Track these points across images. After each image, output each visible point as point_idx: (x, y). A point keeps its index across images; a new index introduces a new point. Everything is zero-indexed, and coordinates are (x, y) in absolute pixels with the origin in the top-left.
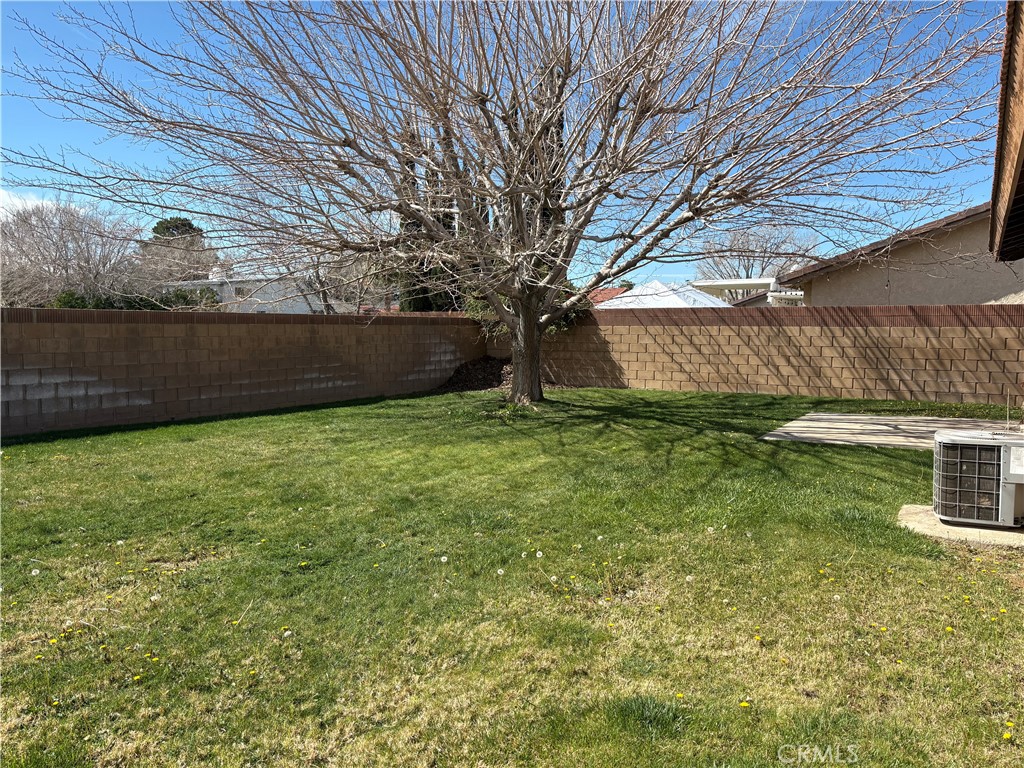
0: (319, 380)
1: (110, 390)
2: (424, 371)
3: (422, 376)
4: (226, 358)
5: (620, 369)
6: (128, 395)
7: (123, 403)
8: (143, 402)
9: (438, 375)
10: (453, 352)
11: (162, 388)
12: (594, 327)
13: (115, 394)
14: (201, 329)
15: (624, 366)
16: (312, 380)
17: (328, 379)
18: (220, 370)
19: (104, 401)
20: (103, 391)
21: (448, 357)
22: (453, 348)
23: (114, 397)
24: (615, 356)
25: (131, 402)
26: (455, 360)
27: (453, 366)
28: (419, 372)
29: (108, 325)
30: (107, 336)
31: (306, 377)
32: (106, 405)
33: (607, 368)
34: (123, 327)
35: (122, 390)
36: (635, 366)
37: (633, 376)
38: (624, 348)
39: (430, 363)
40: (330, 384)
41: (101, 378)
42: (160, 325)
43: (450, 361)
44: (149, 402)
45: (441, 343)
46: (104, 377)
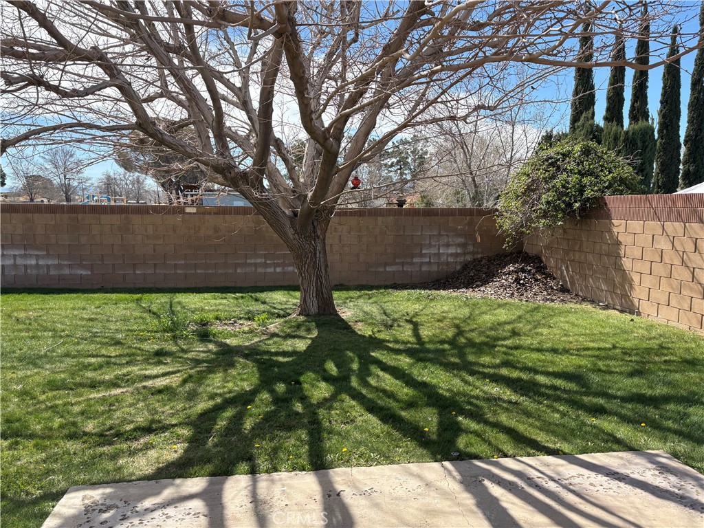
0: (265, 265)
1: (56, 262)
2: (412, 264)
3: (407, 268)
4: (161, 242)
5: (631, 283)
6: (70, 266)
7: (67, 271)
8: (84, 273)
9: (435, 268)
10: (463, 245)
11: (100, 263)
12: (607, 221)
13: (59, 265)
14: (136, 219)
15: (636, 278)
16: (256, 265)
17: (276, 266)
18: (154, 251)
19: (51, 269)
20: (50, 262)
21: (452, 250)
22: (461, 240)
23: (59, 266)
24: (626, 263)
25: (73, 272)
26: (464, 254)
27: (461, 259)
28: (403, 264)
29: (53, 215)
30: (53, 223)
31: (248, 261)
32: (52, 272)
33: (617, 280)
34: (66, 216)
35: (66, 263)
36: (648, 281)
37: (644, 296)
38: (637, 253)
39: (422, 255)
40: (278, 270)
41: (48, 254)
42: (98, 215)
43: (456, 255)
44: (90, 273)
45: (440, 235)
46: (51, 253)
